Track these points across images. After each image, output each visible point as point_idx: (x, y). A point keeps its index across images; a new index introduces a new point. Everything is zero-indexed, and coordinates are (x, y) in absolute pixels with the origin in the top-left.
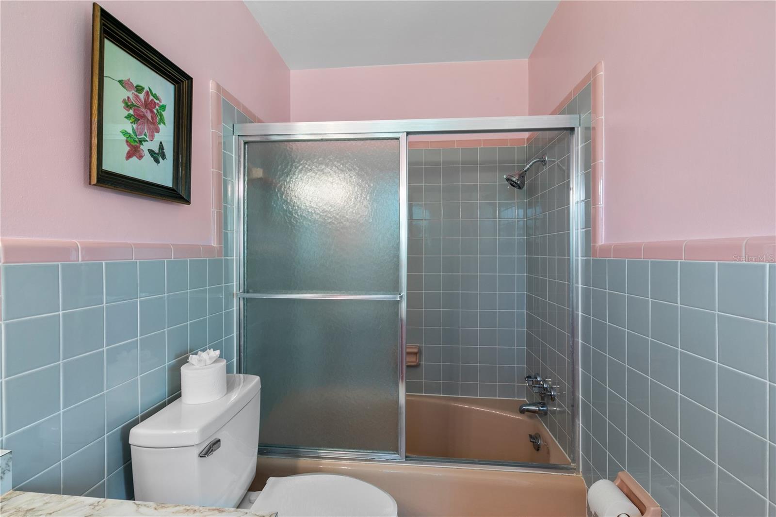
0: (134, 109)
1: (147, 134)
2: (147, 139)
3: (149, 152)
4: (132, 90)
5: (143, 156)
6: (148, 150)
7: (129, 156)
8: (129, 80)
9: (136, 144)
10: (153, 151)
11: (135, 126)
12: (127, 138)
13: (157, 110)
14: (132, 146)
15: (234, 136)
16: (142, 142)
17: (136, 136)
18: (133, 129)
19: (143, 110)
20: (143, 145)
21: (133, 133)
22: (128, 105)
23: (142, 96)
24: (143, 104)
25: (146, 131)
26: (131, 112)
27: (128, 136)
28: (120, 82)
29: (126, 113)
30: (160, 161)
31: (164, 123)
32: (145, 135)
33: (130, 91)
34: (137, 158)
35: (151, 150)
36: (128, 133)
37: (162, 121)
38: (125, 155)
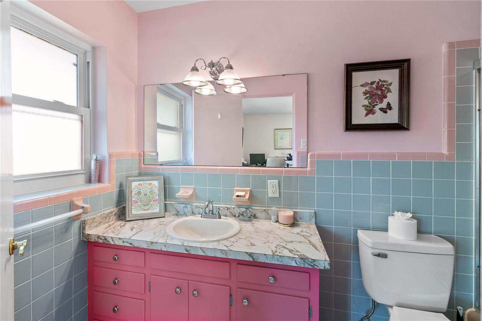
0: (370, 94)
1: (378, 102)
2: (378, 104)
3: (380, 110)
4: (368, 85)
5: (375, 113)
6: (379, 109)
7: (367, 115)
8: (366, 82)
9: (371, 108)
10: (382, 108)
11: (370, 101)
12: (365, 107)
13: (385, 88)
14: (369, 110)
15: (474, 71)
16: (374, 107)
17: (371, 105)
18: (369, 102)
19: (375, 91)
20: (375, 107)
21: (369, 104)
22: (365, 93)
23: (374, 86)
24: (375, 89)
25: (377, 100)
26: (368, 95)
27: (366, 107)
28: (361, 86)
29: (365, 97)
30: (388, 112)
31: (391, 92)
32: (377, 102)
33: (367, 87)
34: (372, 114)
35: (381, 108)
36: (366, 105)
37: (389, 91)
38: (364, 115)
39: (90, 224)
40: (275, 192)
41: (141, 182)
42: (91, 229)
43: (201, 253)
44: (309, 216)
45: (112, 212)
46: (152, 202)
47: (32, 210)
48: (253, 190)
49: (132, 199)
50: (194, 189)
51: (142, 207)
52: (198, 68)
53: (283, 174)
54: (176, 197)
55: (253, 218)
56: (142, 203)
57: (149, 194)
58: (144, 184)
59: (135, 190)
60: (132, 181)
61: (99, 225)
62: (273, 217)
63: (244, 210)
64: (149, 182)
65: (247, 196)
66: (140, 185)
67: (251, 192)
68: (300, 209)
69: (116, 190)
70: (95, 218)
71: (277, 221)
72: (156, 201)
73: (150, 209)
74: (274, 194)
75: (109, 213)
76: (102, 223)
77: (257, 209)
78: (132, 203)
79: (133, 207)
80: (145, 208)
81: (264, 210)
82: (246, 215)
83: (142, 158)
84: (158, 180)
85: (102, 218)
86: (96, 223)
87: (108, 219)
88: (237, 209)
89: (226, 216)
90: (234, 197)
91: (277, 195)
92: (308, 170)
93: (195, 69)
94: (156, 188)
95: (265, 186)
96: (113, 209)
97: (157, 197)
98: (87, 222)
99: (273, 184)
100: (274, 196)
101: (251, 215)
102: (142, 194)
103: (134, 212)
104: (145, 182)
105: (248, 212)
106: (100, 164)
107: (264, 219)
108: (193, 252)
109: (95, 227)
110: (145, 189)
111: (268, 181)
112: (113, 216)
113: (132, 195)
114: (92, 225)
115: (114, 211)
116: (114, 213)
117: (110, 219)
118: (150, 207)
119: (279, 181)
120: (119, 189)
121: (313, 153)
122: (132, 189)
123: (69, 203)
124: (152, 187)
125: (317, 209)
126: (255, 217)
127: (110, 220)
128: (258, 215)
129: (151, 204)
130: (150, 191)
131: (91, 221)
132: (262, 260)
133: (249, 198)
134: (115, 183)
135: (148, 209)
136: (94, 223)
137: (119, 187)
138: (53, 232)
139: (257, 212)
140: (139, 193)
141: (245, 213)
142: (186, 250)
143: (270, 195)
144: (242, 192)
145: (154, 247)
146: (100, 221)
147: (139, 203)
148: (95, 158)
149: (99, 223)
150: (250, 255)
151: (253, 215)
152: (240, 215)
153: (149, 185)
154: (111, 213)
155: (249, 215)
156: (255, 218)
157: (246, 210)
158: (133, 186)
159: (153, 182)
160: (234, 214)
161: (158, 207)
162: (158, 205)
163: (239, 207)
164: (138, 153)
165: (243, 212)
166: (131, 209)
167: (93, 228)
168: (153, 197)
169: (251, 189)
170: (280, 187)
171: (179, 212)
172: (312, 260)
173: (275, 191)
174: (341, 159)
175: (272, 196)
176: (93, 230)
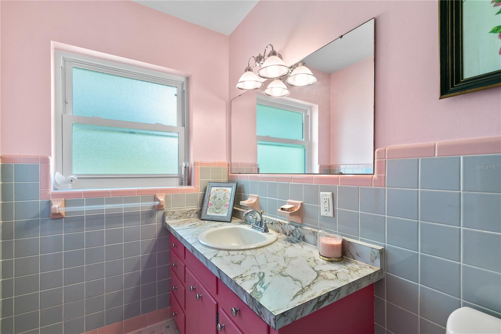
39: (170, 216)
40: (328, 210)
41: (219, 188)
42: (171, 219)
44: (371, 254)
45: (193, 210)
46: (223, 207)
47: (124, 197)
48: (305, 204)
49: (209, 202)
50: (258, 198)
51: (215, 210)
53: (338, 184)
54: (241, 204)
55: (302, 241)
56: (215, 207)
57: (222, 199)
58: (220, 190)
59: (213, 194)
60: (212, 187)
61: (179, 218)
63: (293, 228)
64: (224, 188)
66: (217, 190)
67: (302, 205)
68: (361, 240)
69: (200, 193)
70: (175, 212)
72: (226, 206)
73: (220, 212)
74: (326, 212)
75: (190, 211)
76: (182, 217)
77: (306, 229)
78: (208, 205)
79: (208, 209)
80: (216, 211)
81: (313, 232)
82: (295, 235)
83: (230, 167)
84: (231, 187)
85: (182, 213)
86: (175, 216)
87: (188, 215)
88: (287, 226)
89: (279, 233)
91: (330, 214)
92: (375, 178)
94: (229, 194)
95: (317, 200)
96: (196, 208)
97: (228, 203)
98: (167, 213)
99: (326, 198)
100: (327, 214)
101: (300, 236)
102: (217, 199)
103: (208, 213)
104: (221, 188)
105: (297, 230)
106: (188, 170)
107: (313, 245)
109: (175, 219)
110: (220, 194)
111: (321, 193)
112: (195, 214)
113: (210, 198)
114: (172, 217)
115: (195, 210)
116: (195, 212)
117: (191, 215)
118: (220, 210)
119: (333, 194)
120: (203, 192)
121: (383, 148)
122: (211, 193)
123: (154, 197)
124: (226, 193)
125: (387, 246)
126: (304, 239)
127: (190, 217)
128: (308, 237)
129: (221, 209)
130: (223, 197)
131: (171, 213)
134: (199, 187)
135: (219, 212)
136: (174, 215)
137: (204, 191)
138: (140, 215)
139: (305, 233)
140: (215, 197)
141: (294, 232)
143: (323, 213)
146: (181, 215)
147: (214, 206)
148: (185, 166)
149: (179, 216)
151: (302, 236)
152: (290, 233)
153: (224, 191)
154: (191, 211)
155: (298, 236)
156: (304, 241)
157: (296, 229)
158: (212, 191)
159: (227, 189)
160: (285, 232)
161: (227, 212)
162: (227, 210)
163: (291, 223)
164: (227, 163)
165: (292, 230)
166: (207, 210)
167: (173, 219)
168: (225, 202)
169: (304, 203)
170: (334, 203)
171: (247, 221)
172: (259, 304)
173: (328, 208)
174: (436, 155)
175: (325, 214)
176: (173, 221)
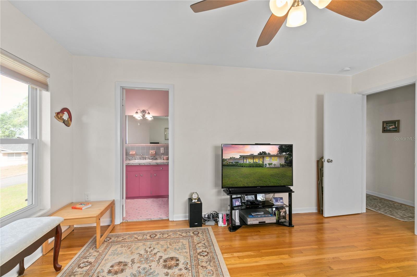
43: (143, 164)
50: (135, 152)
52: (138, 112)
53: (165, 146)
62: (162, 159)
63: (153, 157)
65: (154, 153)
67: (155, 151)
71: (163, 160)
77: (157, 157)
90: (150, 153)
91: (164, 152)
93: (137, 113)
95: (160, 150)
99: (162, 149)
108: (141, 165)
119: (164, 148)
128: (157, 158)
132: (159, 164)
133: (155, 153)
142: (139, 164)
144: (153, 152)
145: (129, 164)
150: (156, 163)
152: (152, 159)
160: (150, 159)
163: (151, 156)
175: (162, 152)
